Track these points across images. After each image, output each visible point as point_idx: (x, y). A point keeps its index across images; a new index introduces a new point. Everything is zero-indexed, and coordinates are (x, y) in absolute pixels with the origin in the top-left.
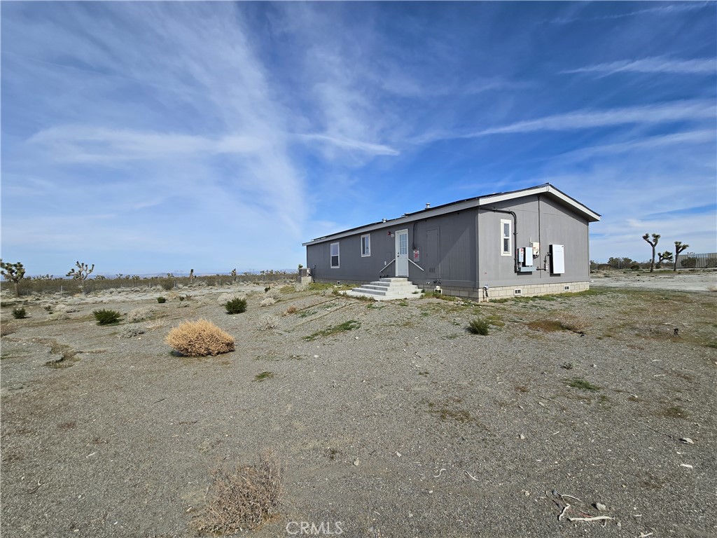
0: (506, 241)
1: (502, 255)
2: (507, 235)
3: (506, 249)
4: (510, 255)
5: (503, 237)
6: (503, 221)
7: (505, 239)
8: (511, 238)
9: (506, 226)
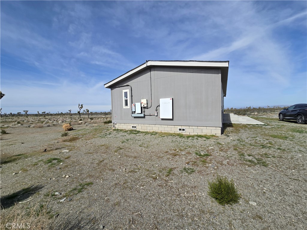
0: (126, 101)
1: (124, 108)
2: (127, 98)
3: (126, 104)
4: (129, 107)
5: (124, 99)
6: (124, 91)
7: (125, 100)
8: (129, 99)
9: (126, 93)
